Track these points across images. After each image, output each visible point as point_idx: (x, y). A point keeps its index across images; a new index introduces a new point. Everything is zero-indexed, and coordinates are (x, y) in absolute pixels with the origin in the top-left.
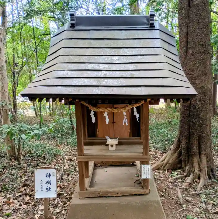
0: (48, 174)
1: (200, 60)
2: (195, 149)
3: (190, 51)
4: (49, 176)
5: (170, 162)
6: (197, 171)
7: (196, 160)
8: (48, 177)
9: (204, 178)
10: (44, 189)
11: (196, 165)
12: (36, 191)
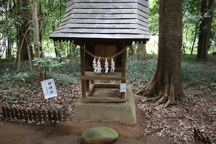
0: (49, 83)
1: (172, 16)
2: (166, 80)
3: (166, 9)
4: (50, 83)
5: (149, 89)
6: (166, 95)
7: (166, 87)
8: (50, 85)
9: (171, 99)
10: (49, 92)
11: (166, 90)
12: (44, 95)
